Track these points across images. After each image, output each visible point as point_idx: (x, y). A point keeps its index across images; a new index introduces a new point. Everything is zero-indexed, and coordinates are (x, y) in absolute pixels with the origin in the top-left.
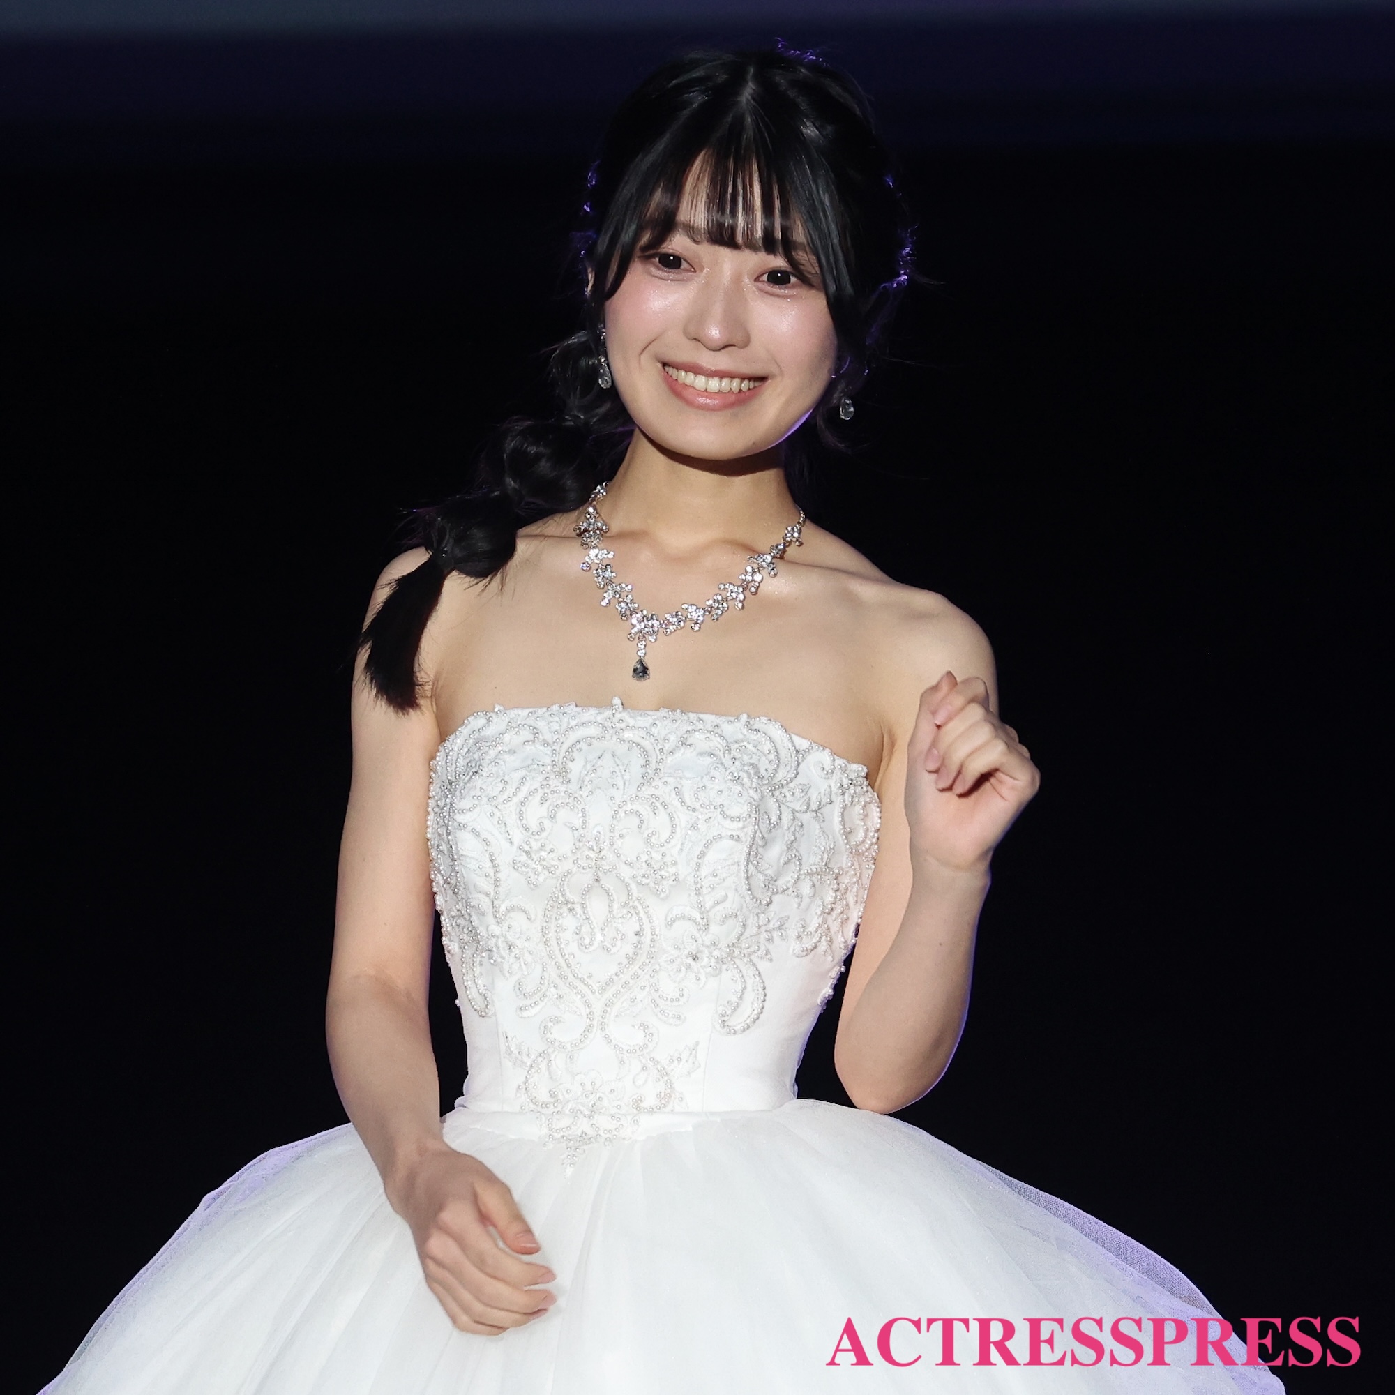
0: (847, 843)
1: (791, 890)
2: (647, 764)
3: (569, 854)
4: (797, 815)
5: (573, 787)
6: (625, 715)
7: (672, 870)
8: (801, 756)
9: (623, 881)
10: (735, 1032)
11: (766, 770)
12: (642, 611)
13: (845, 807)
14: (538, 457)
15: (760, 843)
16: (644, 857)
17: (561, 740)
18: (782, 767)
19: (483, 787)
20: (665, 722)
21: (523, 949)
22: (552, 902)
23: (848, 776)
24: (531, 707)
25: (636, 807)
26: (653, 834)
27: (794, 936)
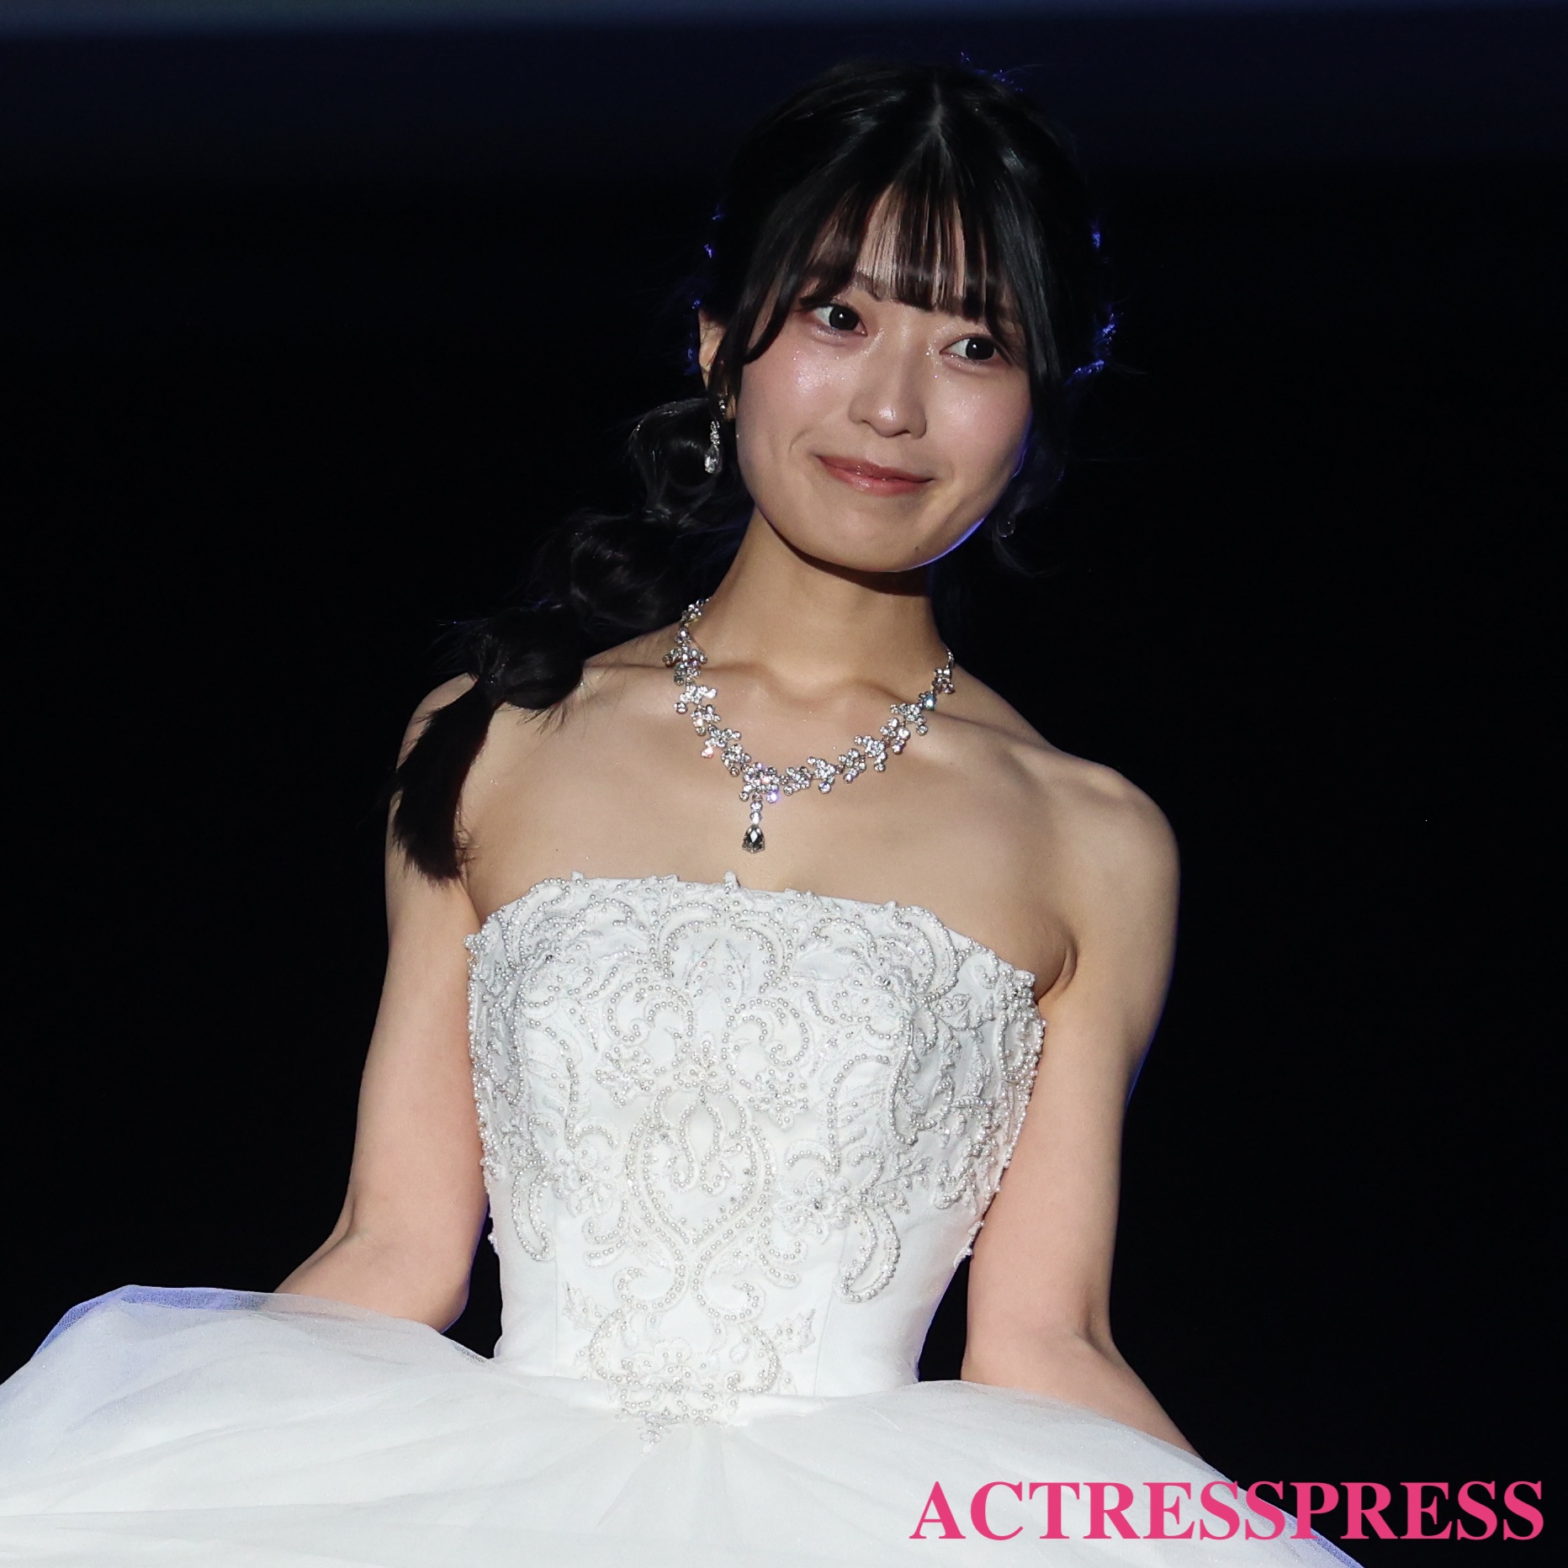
0: (1005, 1069)
1: (938, 1126)
2: (772, 960)
3: (669, 1067)
4: (955, 1033)
5: (677, 983)
6: (740, 895)
7: (801, 1095)
8: (960, 958)
9: (736, 1104)
10: (860, 1300)
11: (920, 975)
12: (756, 764)
13: (1007, 1024)
14: (613, 563)
15: (913, 1068)
16: (765, 1077)
17: (661, 923)
18: (939, 971)
19: (560, 976)
20: (792, 907)
21: (597, 1181)
22: (642, 1126)
23: (1013, 985)
24: (619, 878)
25: (756, 1011)
26: (780, 1048)
27: (935, 1181)
